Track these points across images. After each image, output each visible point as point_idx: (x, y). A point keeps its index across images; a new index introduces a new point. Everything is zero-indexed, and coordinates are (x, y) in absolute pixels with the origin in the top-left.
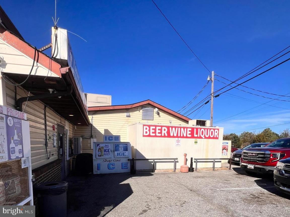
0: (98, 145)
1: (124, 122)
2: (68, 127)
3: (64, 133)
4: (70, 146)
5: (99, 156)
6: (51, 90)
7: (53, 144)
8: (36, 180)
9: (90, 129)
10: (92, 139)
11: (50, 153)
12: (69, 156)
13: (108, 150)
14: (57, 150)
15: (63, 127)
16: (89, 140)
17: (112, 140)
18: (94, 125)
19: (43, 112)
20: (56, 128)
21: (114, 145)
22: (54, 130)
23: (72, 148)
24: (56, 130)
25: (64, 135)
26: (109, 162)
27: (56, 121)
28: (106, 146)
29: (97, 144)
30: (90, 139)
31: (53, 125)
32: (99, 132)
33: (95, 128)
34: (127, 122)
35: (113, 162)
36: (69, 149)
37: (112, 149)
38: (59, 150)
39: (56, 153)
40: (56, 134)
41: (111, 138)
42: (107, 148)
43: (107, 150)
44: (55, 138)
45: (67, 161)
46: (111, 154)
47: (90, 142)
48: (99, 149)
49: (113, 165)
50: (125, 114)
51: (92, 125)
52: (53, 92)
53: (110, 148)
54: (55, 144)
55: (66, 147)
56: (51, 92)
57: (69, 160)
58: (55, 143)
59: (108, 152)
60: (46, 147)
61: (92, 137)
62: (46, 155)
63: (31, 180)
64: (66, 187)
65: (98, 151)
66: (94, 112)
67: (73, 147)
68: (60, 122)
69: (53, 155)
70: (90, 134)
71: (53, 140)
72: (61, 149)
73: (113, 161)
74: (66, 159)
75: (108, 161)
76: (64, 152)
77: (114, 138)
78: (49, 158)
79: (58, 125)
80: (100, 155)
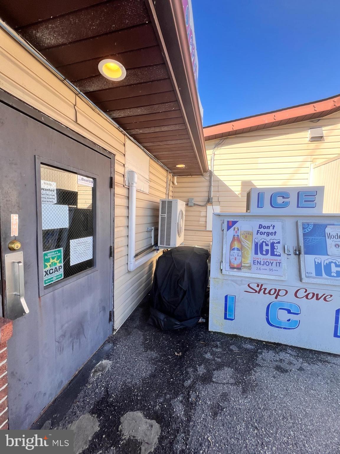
0: (231, 225)
1: (301, 159)
5: (232, 268)
9: (207, 184)
10: (209, 207)
13: (273, 244)
16: (203, 209)
17: (285, 205)
18: (216, 173)
21: (299, 224)
26: (271, 298)
28: (262, 230)
29: (228, 222)
30: (205, 206)
32: (228, 190)
33: (219, 181)
34: (310, 158)
35: (290, 298)
37: (291, 245)
41: (280, 200)
42: (269, 239)
43: (267, 245)
46: (284, 264)
47: (205, 215)
48: (236, 239)
49: (289, 312)
50: (308, 134)
51: (211, 173)
53: (278, 237)
59: (273, 254)
61: (209, 201)
65: (232, 249)
66: (217, 141)
70: (206, 194)
73: (292, 292)
75: (269, 293)
77: (293, 200)
80: (236, 264)
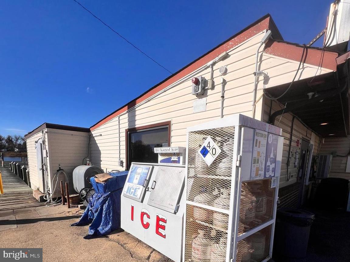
2: (313, 141)
3: (308, 149)
4: (312, 167)
6: (310, 94)
7: (294, 163)
8: (281, 203)
9: (349, 142)
11: (290, 174)
12: (309, 180)
14: (297, 171)
15: (308, 142)
16: (344, 159)
19: (291, 125)
20: (300, 144)
22: (298, 146)
23: (314, 169)
24: (300, 146)
25: (308, 152)
27: (302, 134)
30: (347, 157)
31: (297, 140)
36: (311, 170)
38: (299, 171)
39: (295, 175)
40: (299, 151)
44: (298, 156)
45: (305, 186)
47: (346, 162)
52: (313, 95)
54: (297, 164)
55: (307, 167)
56: (310, 97)
57: (309, 185)
58: (297, 162)
60: (288, 167)
62: (286, 176)
63: (276, 202)
64: (312, 220)
67: (315, 167)
68: (306, 135)
69: (292, 176)
70: (348, 149)
71: (295, 158)
72: (301, 170)
74: (304, 183)
76: (304, 175)
78: (288, 180)
79: (303, 139)
